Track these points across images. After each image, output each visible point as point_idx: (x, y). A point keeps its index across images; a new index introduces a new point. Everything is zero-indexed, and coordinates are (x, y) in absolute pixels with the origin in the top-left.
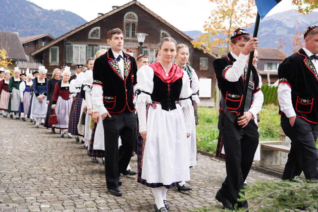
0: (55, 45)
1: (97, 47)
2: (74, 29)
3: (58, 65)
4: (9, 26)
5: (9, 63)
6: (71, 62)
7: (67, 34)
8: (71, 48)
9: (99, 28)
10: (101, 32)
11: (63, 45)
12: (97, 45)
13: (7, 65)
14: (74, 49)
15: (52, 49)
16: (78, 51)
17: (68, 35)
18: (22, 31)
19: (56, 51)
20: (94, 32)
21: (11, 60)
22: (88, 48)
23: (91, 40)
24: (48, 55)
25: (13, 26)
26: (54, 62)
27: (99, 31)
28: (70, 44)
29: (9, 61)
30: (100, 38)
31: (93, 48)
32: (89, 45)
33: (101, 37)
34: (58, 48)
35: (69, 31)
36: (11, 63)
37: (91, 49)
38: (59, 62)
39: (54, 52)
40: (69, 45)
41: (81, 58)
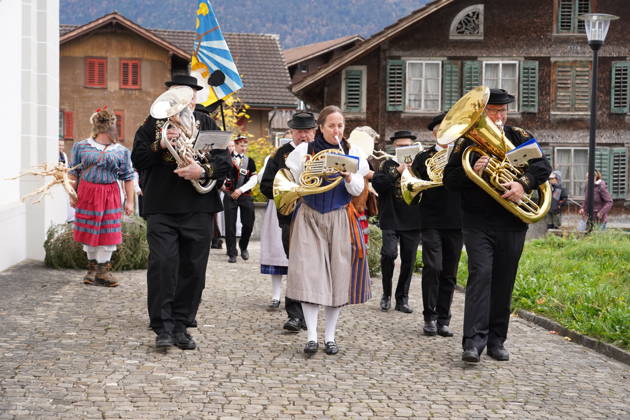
0: (354, 62)
1: (475, 64)
2: (409, 12)
3: (363, 117)
4: (273, 22)
5: (241, 114)
6: (400, 108)
7: (388, 28)
8: (401, 69)
9: (480, 8)
10: (485, 19)
11: (379, 62)
12: (474, 59)
13: (235, 121)
14: (408, 72)
15: (347, 72)
16: (421, 76)
17: (391, 33)
18: (305, 32)
19: (359, 79)
20: (467, 21)
21: (247, 106)
22: (448, 67)
23: (457, 44)
24: (339, 90)
25: (284, 21)
26: (354, 110)
27: (481, 17)
28: (399, 58)
29: (241, 111)
30: (482, 38)
31: (462, 66)
32: (450, 58)
33: (485, 35)
34: (363, 69)
35: (396, 21)
36: (247, 116)
37: (456, 69)
38: (367, 109)
39: (354, 81)
40: (396, 62)
41: (427, 95)
